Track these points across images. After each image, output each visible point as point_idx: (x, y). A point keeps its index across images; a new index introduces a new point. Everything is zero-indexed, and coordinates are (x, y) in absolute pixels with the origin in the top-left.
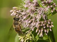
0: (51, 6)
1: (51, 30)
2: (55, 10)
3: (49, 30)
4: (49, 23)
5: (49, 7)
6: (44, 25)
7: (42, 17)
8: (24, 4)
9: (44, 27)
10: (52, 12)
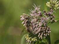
0: (51, 17)
1: (48, 34)
2: (53, 20)
3: (47, 35)
4: (48, 29)
5: (49, 17)
6: (44, 30)
7: (43, 24)
8: (31, 13)
9: (44, 32)
10: (51, 21)
